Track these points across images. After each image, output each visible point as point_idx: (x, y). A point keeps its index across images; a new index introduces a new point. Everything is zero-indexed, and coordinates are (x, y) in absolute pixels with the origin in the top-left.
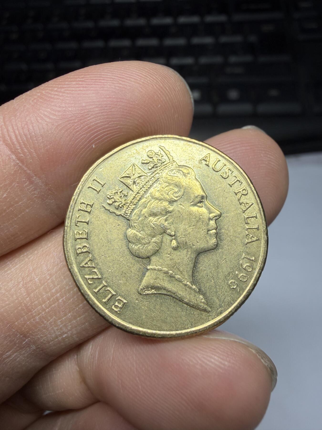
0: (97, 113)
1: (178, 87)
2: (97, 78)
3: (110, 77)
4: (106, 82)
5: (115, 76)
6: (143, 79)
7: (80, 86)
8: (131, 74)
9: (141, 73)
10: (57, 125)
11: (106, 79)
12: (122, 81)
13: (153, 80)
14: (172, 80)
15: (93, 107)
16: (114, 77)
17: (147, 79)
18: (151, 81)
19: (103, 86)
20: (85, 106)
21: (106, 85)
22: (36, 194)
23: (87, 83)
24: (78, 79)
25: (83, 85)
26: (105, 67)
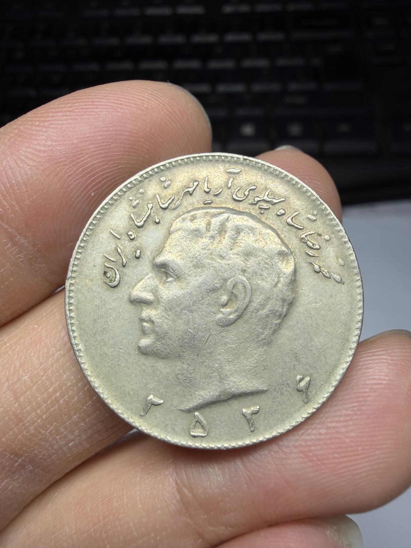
6: (146, 103)
11: (99, 107)
12: (121, 108)
22: (22, 258)
25: (72, 116)
26: (97, 92)
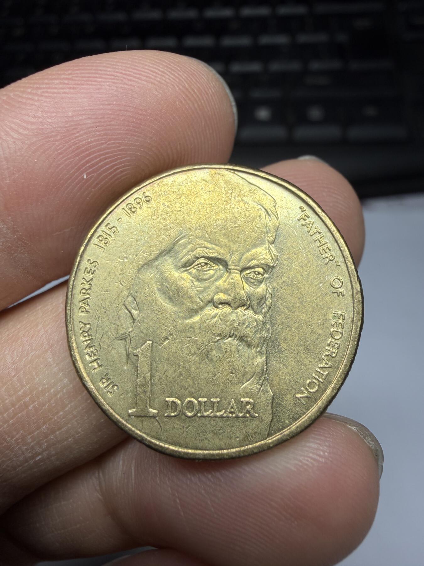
0: (89, 128)
1: (212, 89)
2: (90, 75)
3: (111, 73)
4: (104, 82)
5: (117, 72)
7: (65, 86)
8: (142, 70)
9: (157, 67)
10: (29, 143)
13: (174, 78)
14: (204, 79)
15: (84, 117)
16: (115, 74)
17: (164, 77)
18: (172, 80)
19: (99, 87)
20: (72, 117)
21: (104, 85)
23: (76, 82)
24: (63, 76)
